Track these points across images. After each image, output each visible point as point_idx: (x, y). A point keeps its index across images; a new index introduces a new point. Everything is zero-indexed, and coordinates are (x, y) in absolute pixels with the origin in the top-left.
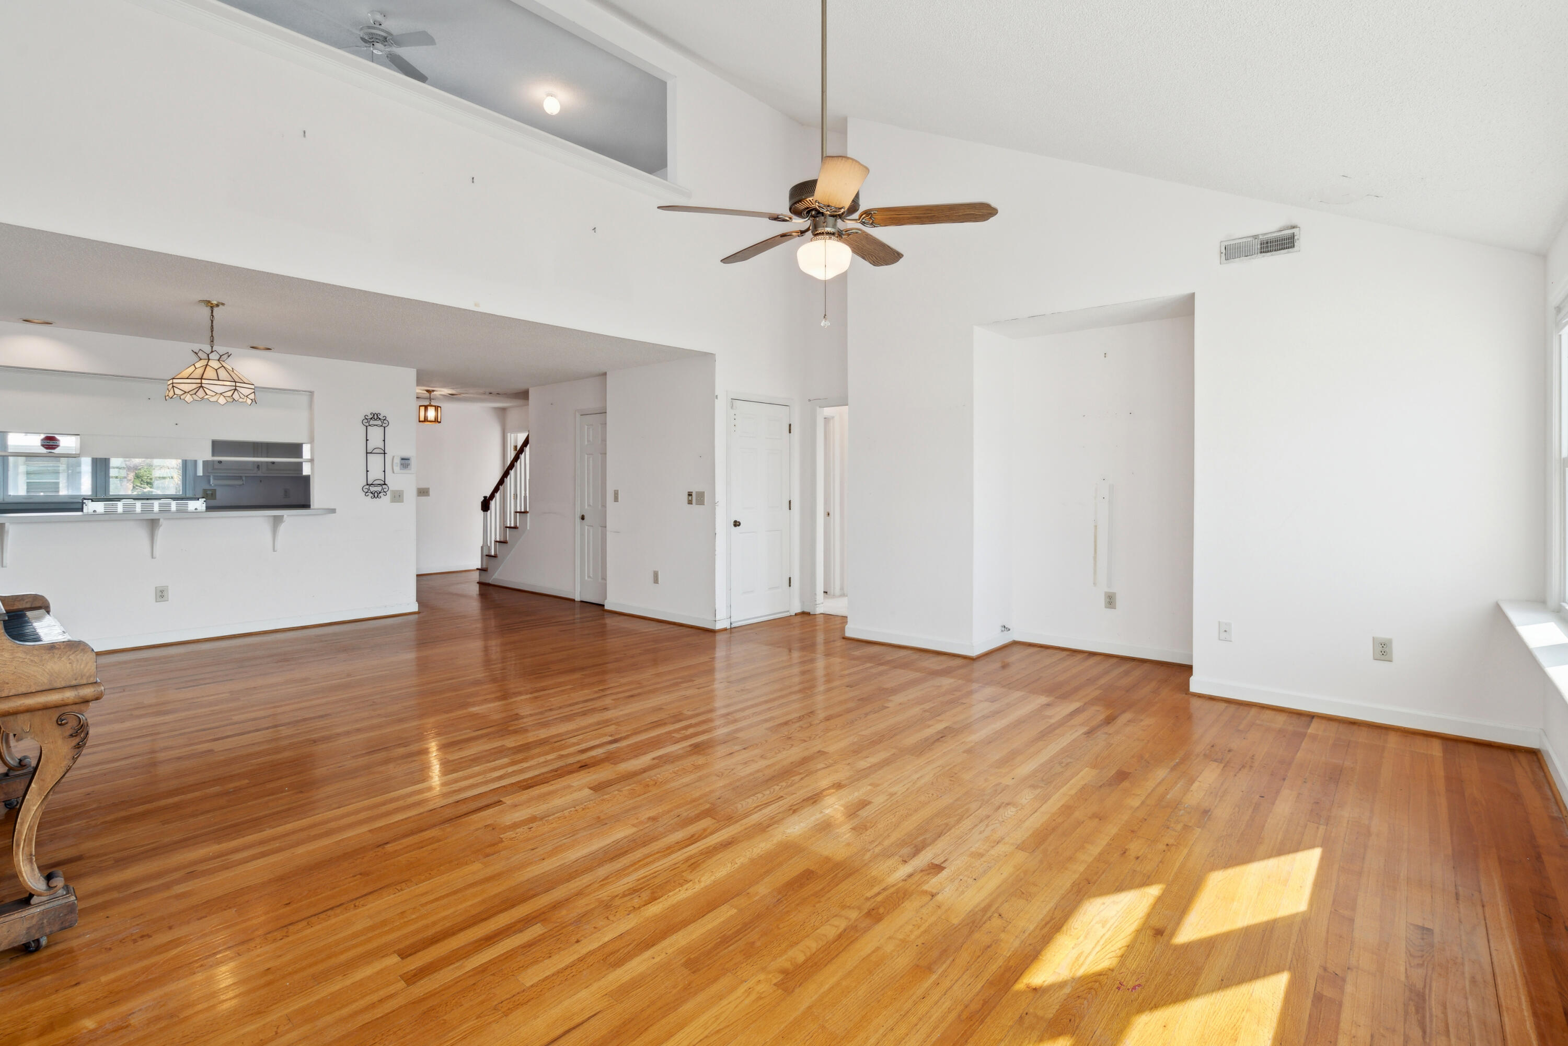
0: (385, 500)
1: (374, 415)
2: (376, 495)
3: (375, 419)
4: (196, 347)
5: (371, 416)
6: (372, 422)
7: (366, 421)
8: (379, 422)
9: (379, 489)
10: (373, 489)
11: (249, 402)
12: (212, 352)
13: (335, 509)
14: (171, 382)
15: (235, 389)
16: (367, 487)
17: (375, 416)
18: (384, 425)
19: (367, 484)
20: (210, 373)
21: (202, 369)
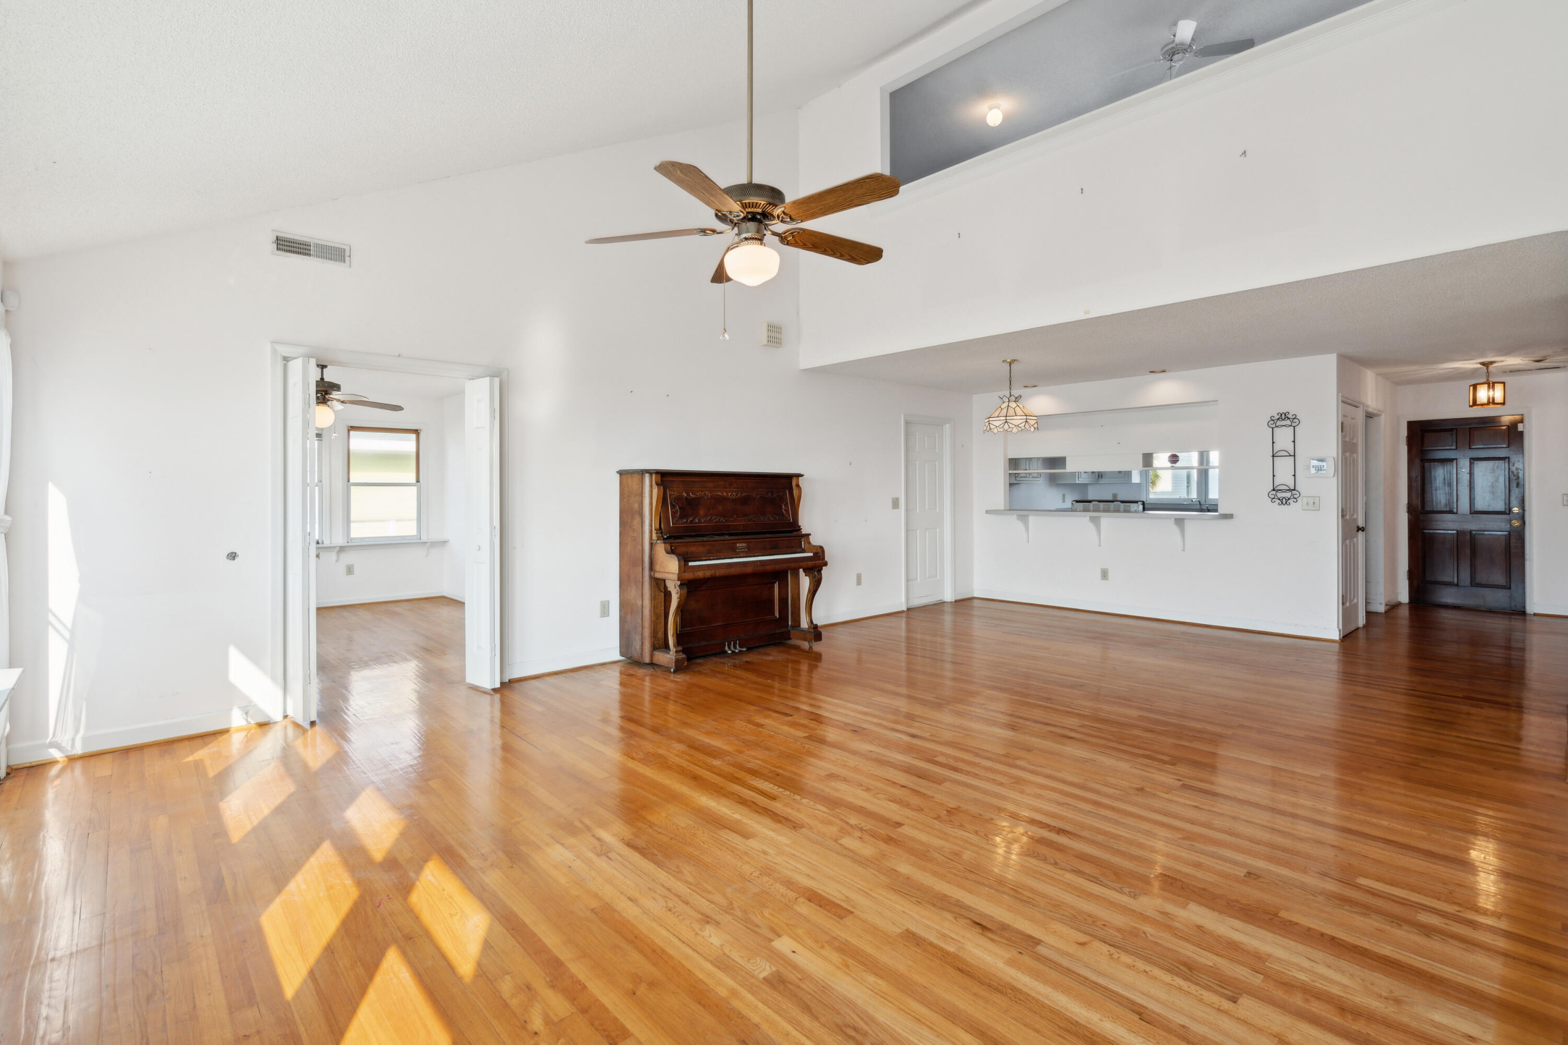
0: (1294, 508)
1: (1281, 415)
2: (1284, 502)
3: (1285, 419)
4: (1001, 394)
5: (1278, 417)
6: (1279, 423)
7: (1272, 422)
8: (1288, 422)
9: (1288, 495)
10: (1280, 495)
11: (1032, 429)
12: (1011, 396)
13: (1232, 514)
14: (987, 420)
15: (1006, 422)
16: (1274, 492)
17: (1284, 416)
18: (1294, 424)
19: (1274, 490)
20: (1011, 412)
21: (1006, 409)
